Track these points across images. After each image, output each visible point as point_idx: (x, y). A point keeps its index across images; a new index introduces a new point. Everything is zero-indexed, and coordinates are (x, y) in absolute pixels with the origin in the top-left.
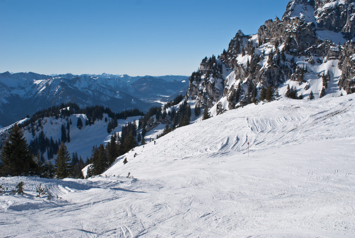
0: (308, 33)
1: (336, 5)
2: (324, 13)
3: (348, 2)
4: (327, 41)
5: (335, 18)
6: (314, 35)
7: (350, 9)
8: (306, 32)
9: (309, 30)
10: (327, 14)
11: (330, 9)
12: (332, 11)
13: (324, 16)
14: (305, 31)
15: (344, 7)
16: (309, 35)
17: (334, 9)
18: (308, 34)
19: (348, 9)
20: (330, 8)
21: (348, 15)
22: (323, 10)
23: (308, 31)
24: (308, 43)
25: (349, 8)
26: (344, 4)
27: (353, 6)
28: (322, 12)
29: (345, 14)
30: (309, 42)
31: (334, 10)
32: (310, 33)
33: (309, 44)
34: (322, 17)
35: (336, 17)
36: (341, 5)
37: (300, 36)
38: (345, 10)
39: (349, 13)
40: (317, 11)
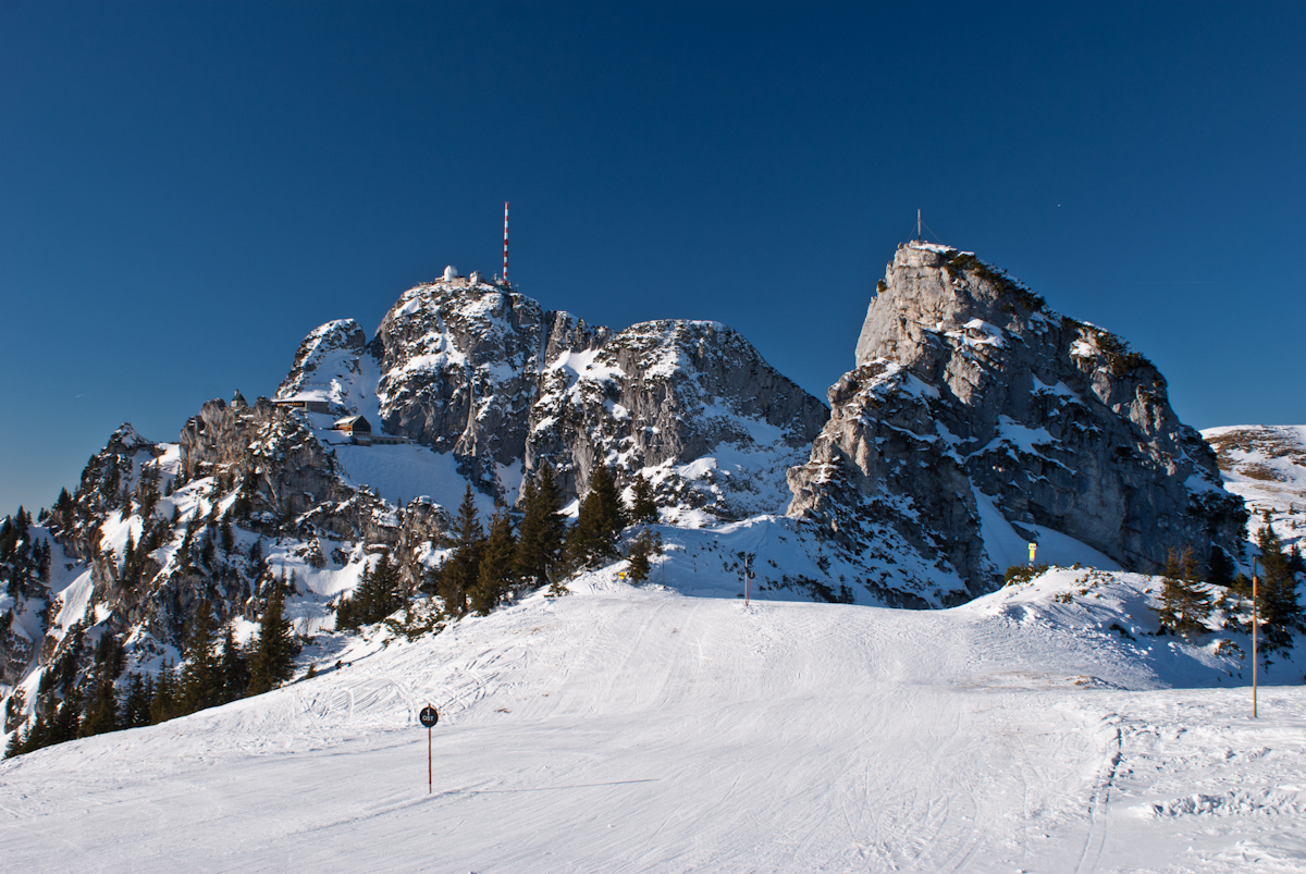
0: (308, 461)
1: (440, 367)
2: (403, 389)
3: (475, 361)
4: (366, 492)
5: (436, 408)
6: (327, 468)
7: (478, 383)
8: (305, 459)
9: (311, 453)
10: (413, 393)
11: (423, 377)
12: (427, 383)
13: (404, 396)
14: (299, 456)
15: (462, 376)
16: (313, 468)
17: (432, 379)
18: (308, 466)
19: (472, 381)
20: (422, 374)
21: (472, 401)
22: (402, 378)
23: (309, 456)
24: (310, 494)
25: (476, 380)
26: (462, 364)
27: (486, 375)
28: (400, 383)
29: (464, 397)
30: (313, 494)
31: (434, 382)
32: (316, 464)
33: (312, 499)
34: (398, 400)
35: (440, 404)
36: (454, 366)
37: (284, 471)
38: (465, 385)
39: (474, 395)
40: (386, 379)
